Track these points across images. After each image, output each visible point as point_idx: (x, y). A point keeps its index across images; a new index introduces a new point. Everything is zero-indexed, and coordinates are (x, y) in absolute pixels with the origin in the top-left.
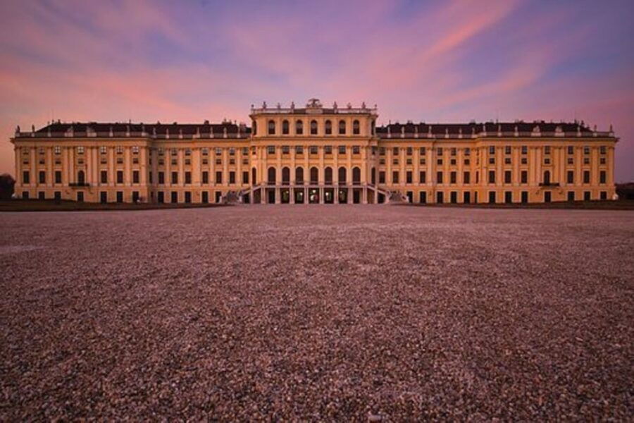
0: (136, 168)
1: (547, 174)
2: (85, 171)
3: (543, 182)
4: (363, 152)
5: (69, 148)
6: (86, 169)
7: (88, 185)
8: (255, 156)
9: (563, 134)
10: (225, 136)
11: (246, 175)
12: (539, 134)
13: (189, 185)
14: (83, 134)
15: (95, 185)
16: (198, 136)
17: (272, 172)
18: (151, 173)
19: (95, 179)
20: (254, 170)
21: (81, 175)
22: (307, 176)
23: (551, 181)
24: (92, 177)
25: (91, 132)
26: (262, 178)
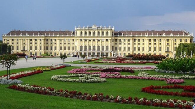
0: (41, 45)
1: (168, 48)
2: (25, 46)
3: (166, 51)
4: (109, 41)
5: (21, 40)
6: (26, 46)
7: (26, 50)
8: (76, 42)
9: (173, 36)
10: (67, 36)
11: (73, 48)
12: (165, 36)
13: (56, 51)
14: (25, 35)
15: (29, 50)
16: (59, 36)
17: (81, 47)
18: (44, 47)
19: (28, 49)
20: (76, 46)
21: (24, 47)
22: (92, 48)
23: (169, 51)
24: (28, 48)
25: (28, 35)
26: (78, 49)
